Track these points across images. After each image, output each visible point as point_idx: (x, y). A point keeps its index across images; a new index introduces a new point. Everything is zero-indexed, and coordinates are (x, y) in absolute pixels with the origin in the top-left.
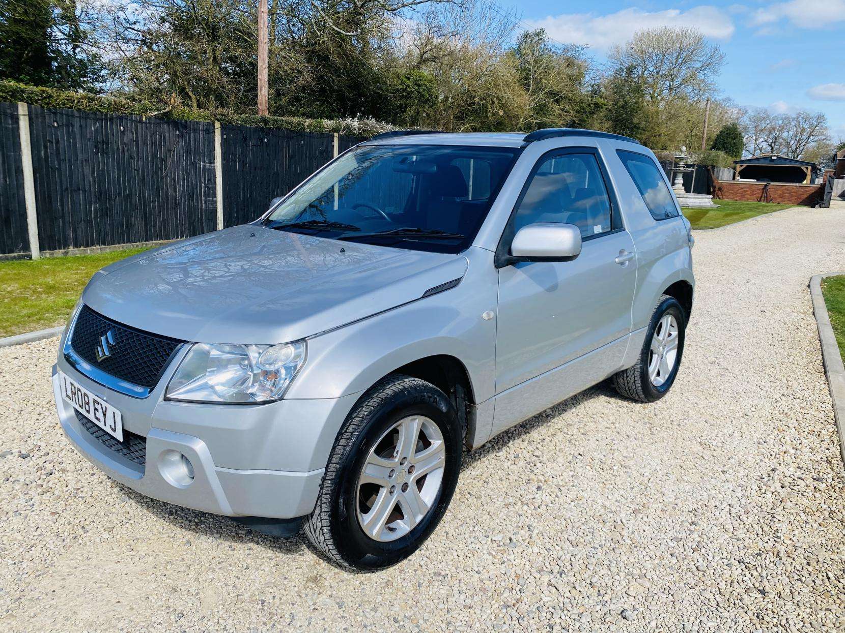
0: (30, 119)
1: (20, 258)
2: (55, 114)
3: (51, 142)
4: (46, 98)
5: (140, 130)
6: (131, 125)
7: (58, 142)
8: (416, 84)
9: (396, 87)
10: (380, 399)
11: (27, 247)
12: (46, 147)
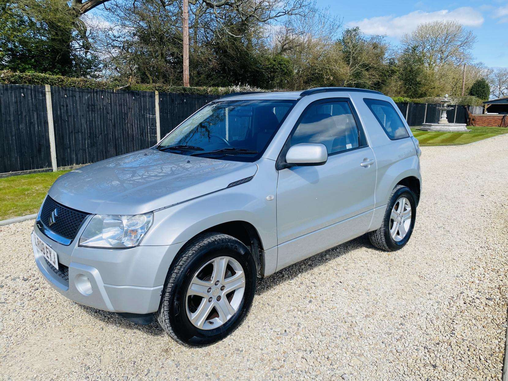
0: (52, 94)
1: (46, 171)
2: (66, 90)
3: (63, 106)
4: (60, 82)
5: (112, 98)
6: (108, 95)
7: (67, 106)
8: (279, 64)
9: (267, 66)
10: (200, 246)
11: (50, 165)
12: (60, 109)
